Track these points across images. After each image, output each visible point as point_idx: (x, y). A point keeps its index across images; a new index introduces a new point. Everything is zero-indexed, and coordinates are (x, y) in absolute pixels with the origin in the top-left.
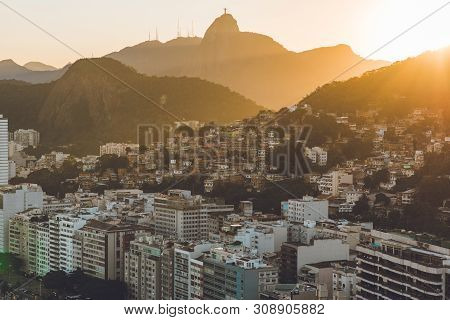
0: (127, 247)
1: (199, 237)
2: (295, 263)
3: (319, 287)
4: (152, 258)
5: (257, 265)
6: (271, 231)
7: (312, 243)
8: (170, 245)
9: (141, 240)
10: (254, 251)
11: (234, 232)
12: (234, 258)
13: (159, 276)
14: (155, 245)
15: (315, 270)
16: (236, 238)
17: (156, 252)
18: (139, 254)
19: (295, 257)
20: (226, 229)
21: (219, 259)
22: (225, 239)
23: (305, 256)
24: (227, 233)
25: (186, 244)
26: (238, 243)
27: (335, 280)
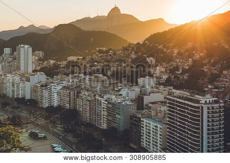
0: (78, 96)
1: (105, 93)
2: (143, 102)
3: (153, 112)
4: (88, 100)
5: (128, 103)
6: (134, 90)
7: (149, 94)
8: (95, 96)
9: (83, 93)
10: (127, 98)
11: (119, 90)
12: (119, 101)
13: (90, 108)
14: (89, 96)
15: (151, 105)
16: (120, 93)
17: (89, 98)
18: (83, 99)
19: (143, 100)
20: (116, 89)
21: (113, 101)
22: (116, 93)
23: (147, 100)
24: (117, 91)
25: (101, 95)
26: (121, 95)
27: (158, 109)
